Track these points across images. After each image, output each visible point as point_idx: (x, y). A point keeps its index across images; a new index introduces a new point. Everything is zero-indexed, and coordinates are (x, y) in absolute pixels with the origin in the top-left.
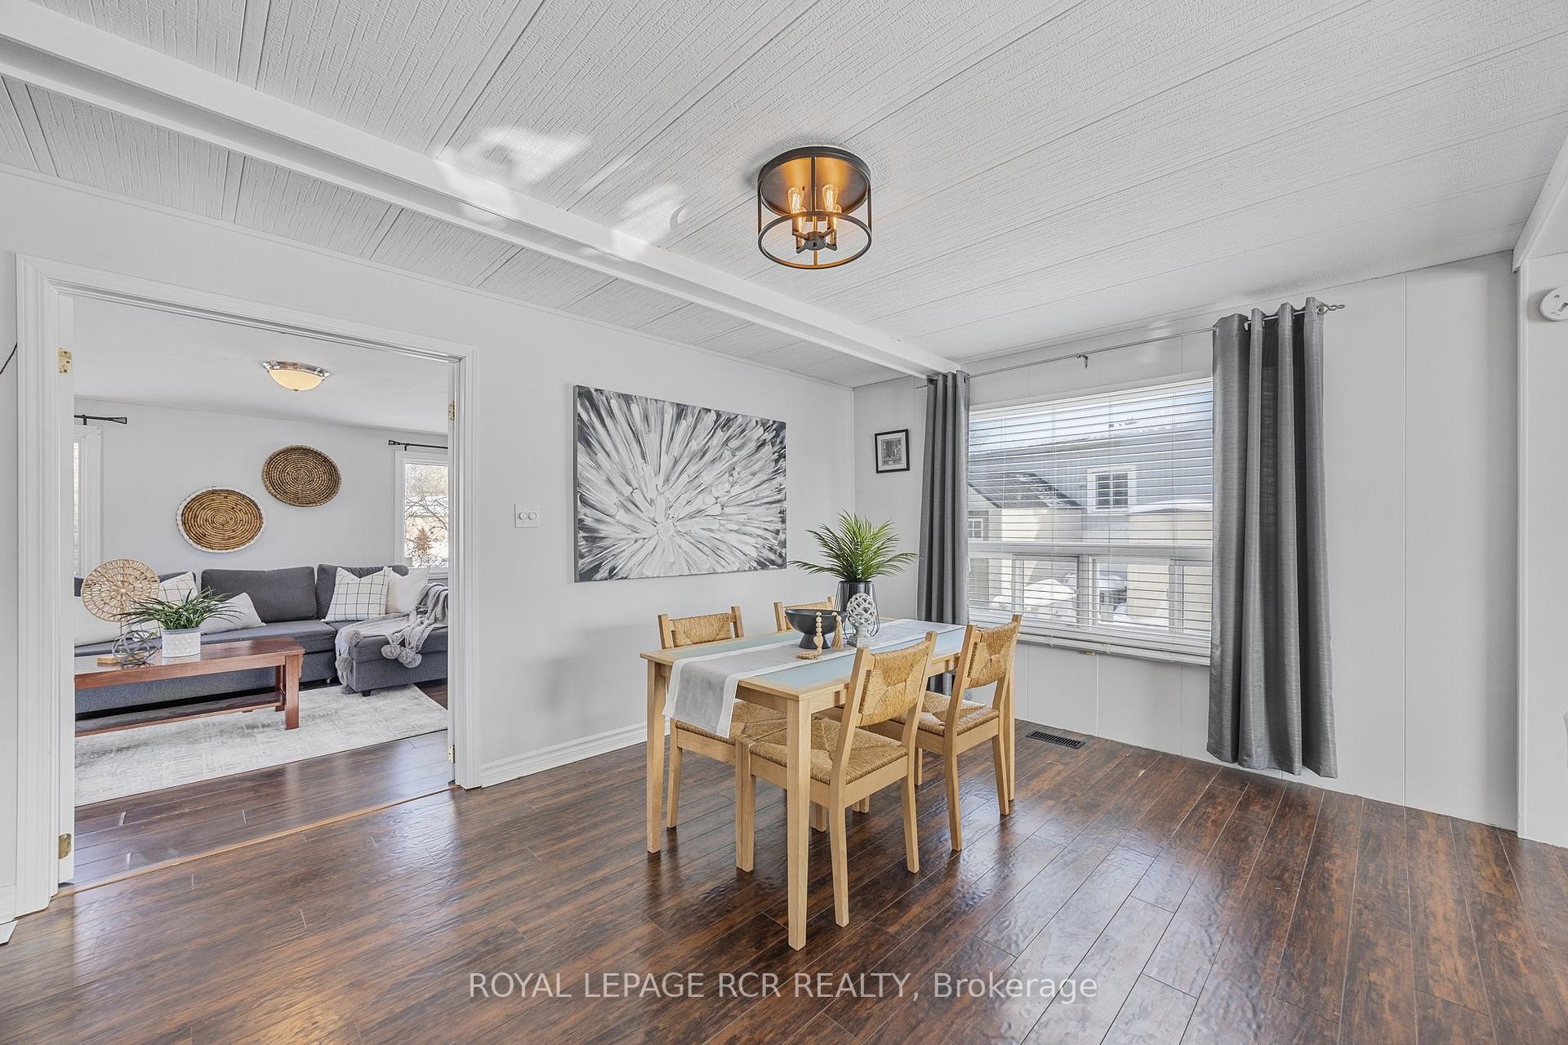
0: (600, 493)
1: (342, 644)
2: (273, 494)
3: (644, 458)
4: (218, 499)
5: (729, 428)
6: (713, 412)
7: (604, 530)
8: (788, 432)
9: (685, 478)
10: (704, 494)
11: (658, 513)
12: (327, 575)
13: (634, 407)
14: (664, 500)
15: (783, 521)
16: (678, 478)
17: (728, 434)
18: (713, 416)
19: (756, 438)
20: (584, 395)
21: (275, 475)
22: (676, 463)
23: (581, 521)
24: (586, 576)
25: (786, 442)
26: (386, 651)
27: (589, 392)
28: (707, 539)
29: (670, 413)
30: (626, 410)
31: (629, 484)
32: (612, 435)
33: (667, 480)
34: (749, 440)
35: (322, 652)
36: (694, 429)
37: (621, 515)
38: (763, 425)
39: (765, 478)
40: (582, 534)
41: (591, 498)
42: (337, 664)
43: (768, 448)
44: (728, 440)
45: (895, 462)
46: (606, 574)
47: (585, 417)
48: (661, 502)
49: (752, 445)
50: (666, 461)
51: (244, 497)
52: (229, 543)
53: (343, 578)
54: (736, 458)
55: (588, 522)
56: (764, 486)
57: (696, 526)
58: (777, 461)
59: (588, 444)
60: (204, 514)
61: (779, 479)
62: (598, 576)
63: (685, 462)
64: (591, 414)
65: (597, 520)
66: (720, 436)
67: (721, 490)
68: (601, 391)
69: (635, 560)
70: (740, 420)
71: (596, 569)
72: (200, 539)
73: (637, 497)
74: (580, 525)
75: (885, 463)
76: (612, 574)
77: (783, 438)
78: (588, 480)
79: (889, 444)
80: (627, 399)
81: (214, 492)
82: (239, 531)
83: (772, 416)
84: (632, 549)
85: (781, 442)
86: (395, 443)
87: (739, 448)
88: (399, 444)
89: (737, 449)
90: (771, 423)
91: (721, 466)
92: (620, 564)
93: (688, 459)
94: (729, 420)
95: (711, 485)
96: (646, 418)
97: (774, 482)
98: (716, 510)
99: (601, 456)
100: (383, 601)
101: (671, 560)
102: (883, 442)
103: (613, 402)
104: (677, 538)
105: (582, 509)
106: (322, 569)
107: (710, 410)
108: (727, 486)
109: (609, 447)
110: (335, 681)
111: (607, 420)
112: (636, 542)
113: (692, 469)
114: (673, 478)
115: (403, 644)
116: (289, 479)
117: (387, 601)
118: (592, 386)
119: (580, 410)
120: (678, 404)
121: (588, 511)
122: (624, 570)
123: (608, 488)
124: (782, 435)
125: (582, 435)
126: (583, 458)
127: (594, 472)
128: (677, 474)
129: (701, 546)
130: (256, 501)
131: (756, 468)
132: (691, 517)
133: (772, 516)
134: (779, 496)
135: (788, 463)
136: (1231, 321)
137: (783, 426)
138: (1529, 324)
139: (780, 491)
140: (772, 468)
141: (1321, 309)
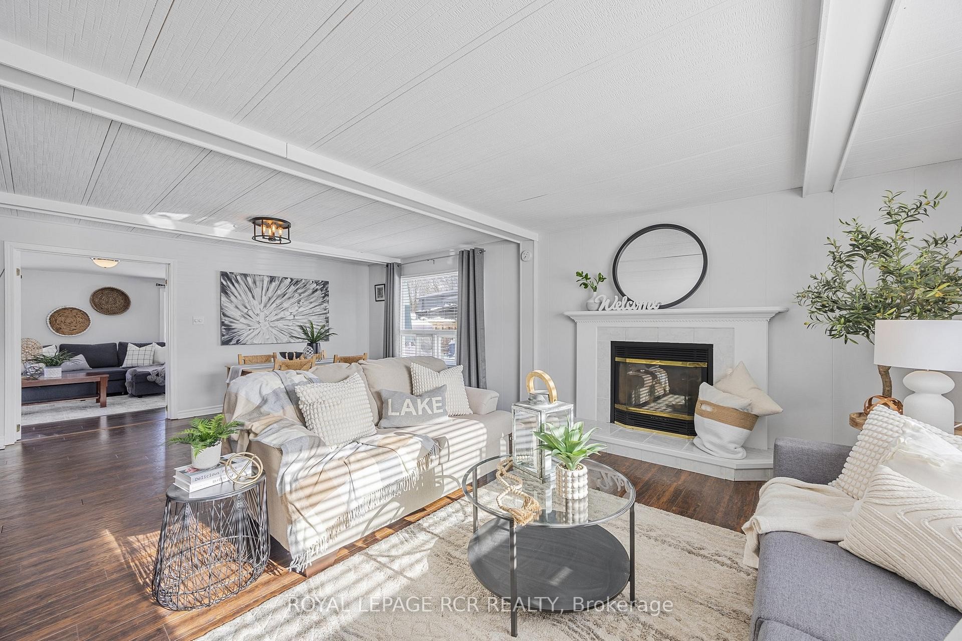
0: (231, 311)
1: (128, 376)
2: (95, 309)
3: (253, 297)
4: (67, 312)
5: (297, 285)
6: (289, 279)
7: (234, 326)
8: (329, 285)
9: (274, 305)
10: (284, 311)
11: (261, 318)
12: (123, 347)
13: (248, 278)
14: (264, 314)
15: (327, 322)
16: (271, 305)
17: (297, 287)
18: (289, 280)
19: (312, 288)
20: (224, 275)
21: (97, 300)
22: (270, 299)
23: (223, 322)
24: (225, 343)
26: (149, 378)
27: (226, 273)
28: (286, 329)
29: (266, 280)
30: (244, 279)
31: (246, 308)
32: (238, 290)
33: (265, 306)
34: (309, 289)
35: (118, 380)
36: (279, 286)
37: (242, 320)
38: (316, 283)
39: (318, 304)
40: (223, 327)
41: (227, 313)
42: (126, 384)
43: (319, 292)
44: (297, 289)
45: (381, 297)
46: (235, 342)
47: (224, 283)
48: (262, 315)
49: (310, 291)
50: (265, 299)
51: (81, 311)
52: (72, 332)
53: (131, 347)
54: (301, 297)
55: (226, 322)
56: (317, 307)
57: (280, 324)
58: (324, 297)
59: (226, 293)
60: (59, 319)
61: (325, 304)
62: (231, 343)
63: (275, 299)
64: (228, 282)
65: (231, 322)
66: (293, 288)
67: (294, 310)
68: (232, 273)
69: (249, 337)
70: (303, 281)
71: (230, 340)
72: (58, 330)
73: (250, 313)
74: (223, 324)
75: (378, 297)
76: (238, 342)
77: (328, 288)
78: (226, 307)
79: (380, 289)
80: (245, 276)
81: (65, 309)
82: (78, 327)
83: (321, 279)
84: (248, 333)
85: (326, 289)
86: (159, 285)
87: (303, 293)
88: (162, 285)
89: (302, 293)
90: (320, 282)
91: (292, 300)
92: (242, 338)
93: (276, 298)
94: (297, 282)
95: (288, 308)
96: (255, 282)
97: (322, 306)
98: (292, 317)
99: (232, 298)
100: (152, 358)
101: (268, 337)
102: (377, 288)
103: (238, 277)
104: (270, 329)
105: (224, 318)
106: (120, 344)
107: (287, 278)
108: (297, 308)
109: (236, 294)
110: (126, 393)
111: (236, 284)
112: (250, 330)
113: (278, 301)
114: (268, 305)
115: (157, 375)
116: (104, 302)
117: (154, 358)
118: (228, 271)
119: (222, 280)
120: (271, 276)
121: (226, 318)
122: (244, 341)
123: (237, 310)
124: (326, 286)
125: (224, 290)
126: (224, 298)
127: (230, 304)
128: (270, 304)
129: (283, 332)
130: (87, 313)
131: (312, 300)
132: (278, 321)
133: (321, 320)
134: (325, 312)
135: (330, 298)
136: (464, 253)
137: (327, 283)
138: (521, 261)
139: (325, 310)
140: (321, 300)
141: (482, 251)
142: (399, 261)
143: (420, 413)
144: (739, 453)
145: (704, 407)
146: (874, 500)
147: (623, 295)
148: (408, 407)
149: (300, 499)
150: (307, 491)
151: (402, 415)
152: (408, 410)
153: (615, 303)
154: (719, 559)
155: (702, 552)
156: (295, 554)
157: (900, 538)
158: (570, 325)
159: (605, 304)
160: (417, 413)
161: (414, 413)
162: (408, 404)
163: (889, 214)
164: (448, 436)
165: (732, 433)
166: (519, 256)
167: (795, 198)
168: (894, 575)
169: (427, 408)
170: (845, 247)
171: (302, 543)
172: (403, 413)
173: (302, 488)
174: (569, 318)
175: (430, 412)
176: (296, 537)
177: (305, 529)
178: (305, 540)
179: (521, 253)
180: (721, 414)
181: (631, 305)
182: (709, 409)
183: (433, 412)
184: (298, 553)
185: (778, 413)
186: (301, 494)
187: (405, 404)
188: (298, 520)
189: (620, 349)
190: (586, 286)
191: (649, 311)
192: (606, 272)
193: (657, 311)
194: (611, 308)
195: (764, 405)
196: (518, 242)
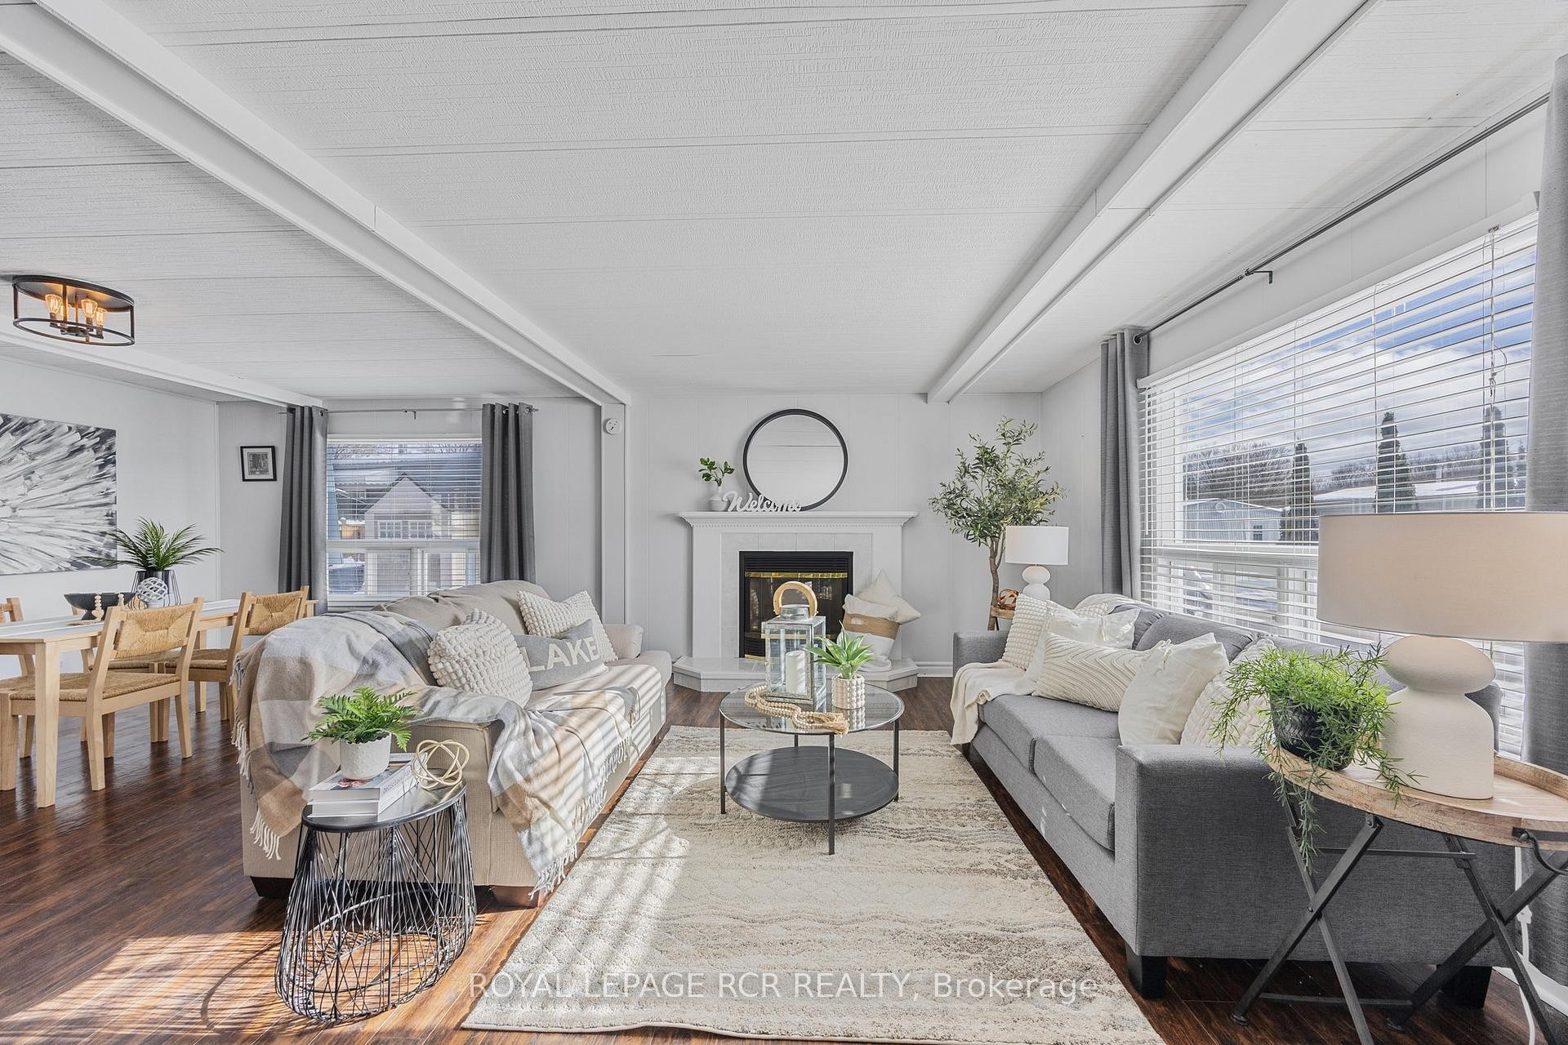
5: (23, 432)
8: (118, 439)
15: (112, 524)
17: (23, 437)
19: (68, 443)
25: (115, 449)
34: (58, 445)
38: (80, 431)
39: (84, 482)
43: (88, 454)
44: (22, 443)
45: (261, 472)
49: (62, 451)
54: (34, 463)
56: (82, 490)
58: (101, 467)
61: (105, 484)
67: (13, 492)
70: (42, 425)
75: (252, 473)
77: (112, 445)
79: (255, 457)
83: (94, 422)
85: (109, 448)
87: (42, 453)
89: (37, 453)
90: (92, 429)
94: (23, 425)
97: (96, 486)
98: (6, 511)
102: (249, 454)
108: (21, 488)
124: (109, 441)
131: (68, 472)
133: (95, 518)
134: (106, 500)
135: (119, 469)
136: (497, 408)
137: (111, 433)
138: (603, 433)
139: (106, 495)
140: (95, 472)
141: (530, 409)
142: (319, 403)
143: (575, 662)
144: (887, 664)
145: (853, 621)
146: (1052, 656)
147: (758, 494)
148: (556, 655)
149: (545, 787)
150: (553, 773)
151: (548, 668)
152: (557, 660)
153: (749, 501)
154: (924, 752)
155: (910, 752)
156: (542, 868)
157: (1071, 674)
158: (681, 531)
159: (737, 502)
160: (571, 663)
161: (567, 664)
162: (555, 652)
163: (1003, 435)
164: (635, 685)
165: (880, 644)
166: (599, 425)
167: (922, 402)
168: (1067, 701)
169: (582, 653)
170: (971, 461)
171: (551, 851)
172: (550, 666)
173: (546, 770)
174: (682, 521)
175: (588, 660)
176: (542, 843)
177: (552, 829)
178: (554, 844)
179: (603, 420)
180: (870, 625)
181: (768, 506)
182: (859, 622)
183: (590, 658)
184: (546, 865)
185: (918, 618)
186: (546, 778)
187: (551, 653)
188: (543, 818)
189: (752, 562)
190: (707, 477)
191: (790, 513)
192: (735, 462)
193: (799, 513)
194: (743, 509)
195: (907, 612)
196: (600, 403)
